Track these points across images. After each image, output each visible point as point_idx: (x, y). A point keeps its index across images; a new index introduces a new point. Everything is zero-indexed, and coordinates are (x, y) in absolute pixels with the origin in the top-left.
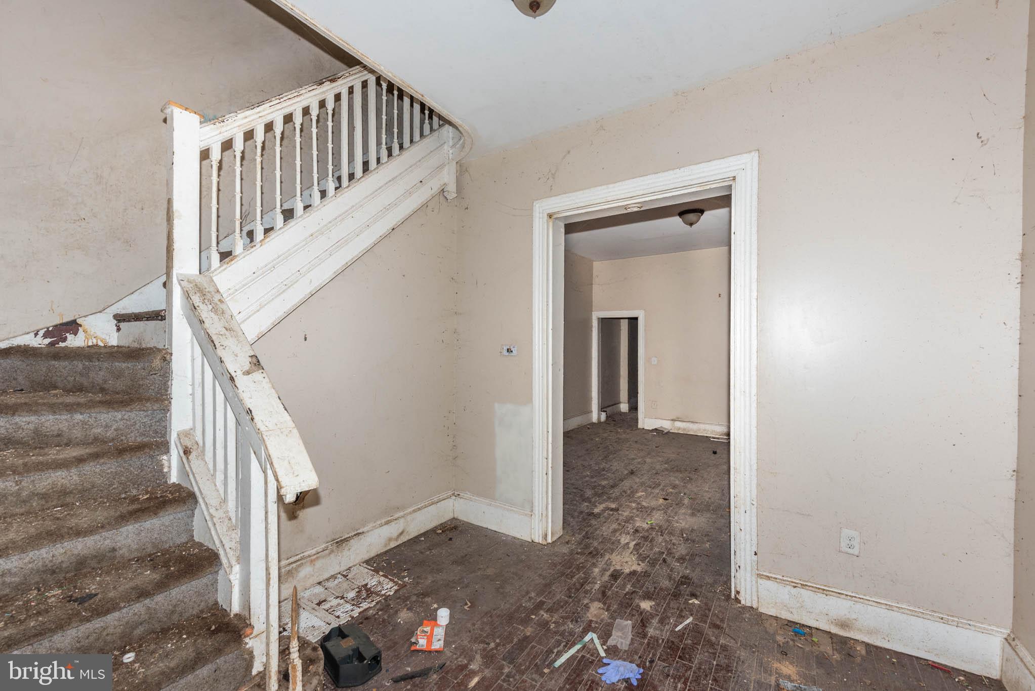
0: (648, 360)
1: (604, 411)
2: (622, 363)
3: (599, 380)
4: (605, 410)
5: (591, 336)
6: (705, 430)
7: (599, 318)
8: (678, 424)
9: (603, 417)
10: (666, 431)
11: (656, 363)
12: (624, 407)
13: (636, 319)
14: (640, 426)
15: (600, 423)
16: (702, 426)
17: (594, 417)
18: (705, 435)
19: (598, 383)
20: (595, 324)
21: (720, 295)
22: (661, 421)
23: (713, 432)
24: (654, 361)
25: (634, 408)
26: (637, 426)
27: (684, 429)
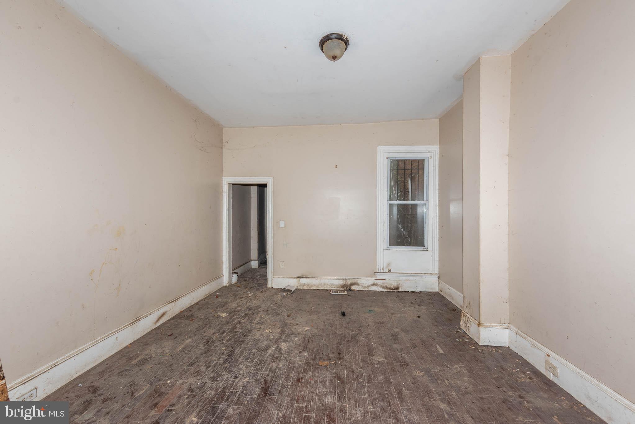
0: (276, 223)
1: (235, 273)
2: (252, 226)
3: (229, 244)
4: (235, 271)
5: (221, 201)
6: (325, 284)
7: (229, 184)
8: (303, 281)
9: (235, 278)
10: (293, 290)
11: (283, 226)
12: (254, 264)
13: (265, 186)
14: (269, 286)
15: (231, 285)
16: (323, 281)
17: (225, 280)
18: (326, 288)
19: (229, 247)
20: (225, 189)
21: (336, 166)
22: (287, 279)
23: (332, 285)
24: (282, 224)
25: (263, 262)
26: (267, 284)
27: (308, 285)
